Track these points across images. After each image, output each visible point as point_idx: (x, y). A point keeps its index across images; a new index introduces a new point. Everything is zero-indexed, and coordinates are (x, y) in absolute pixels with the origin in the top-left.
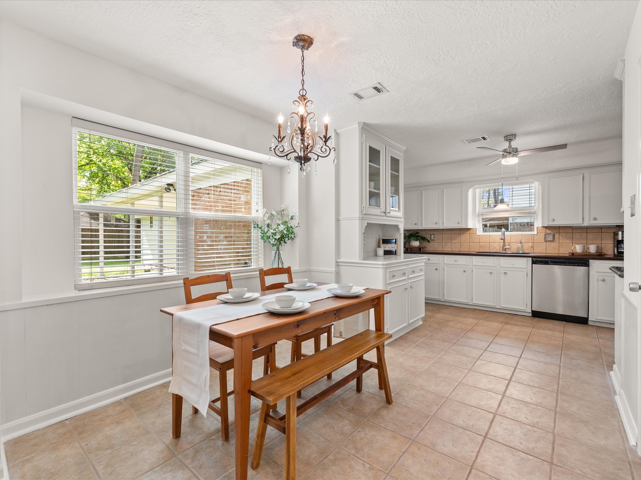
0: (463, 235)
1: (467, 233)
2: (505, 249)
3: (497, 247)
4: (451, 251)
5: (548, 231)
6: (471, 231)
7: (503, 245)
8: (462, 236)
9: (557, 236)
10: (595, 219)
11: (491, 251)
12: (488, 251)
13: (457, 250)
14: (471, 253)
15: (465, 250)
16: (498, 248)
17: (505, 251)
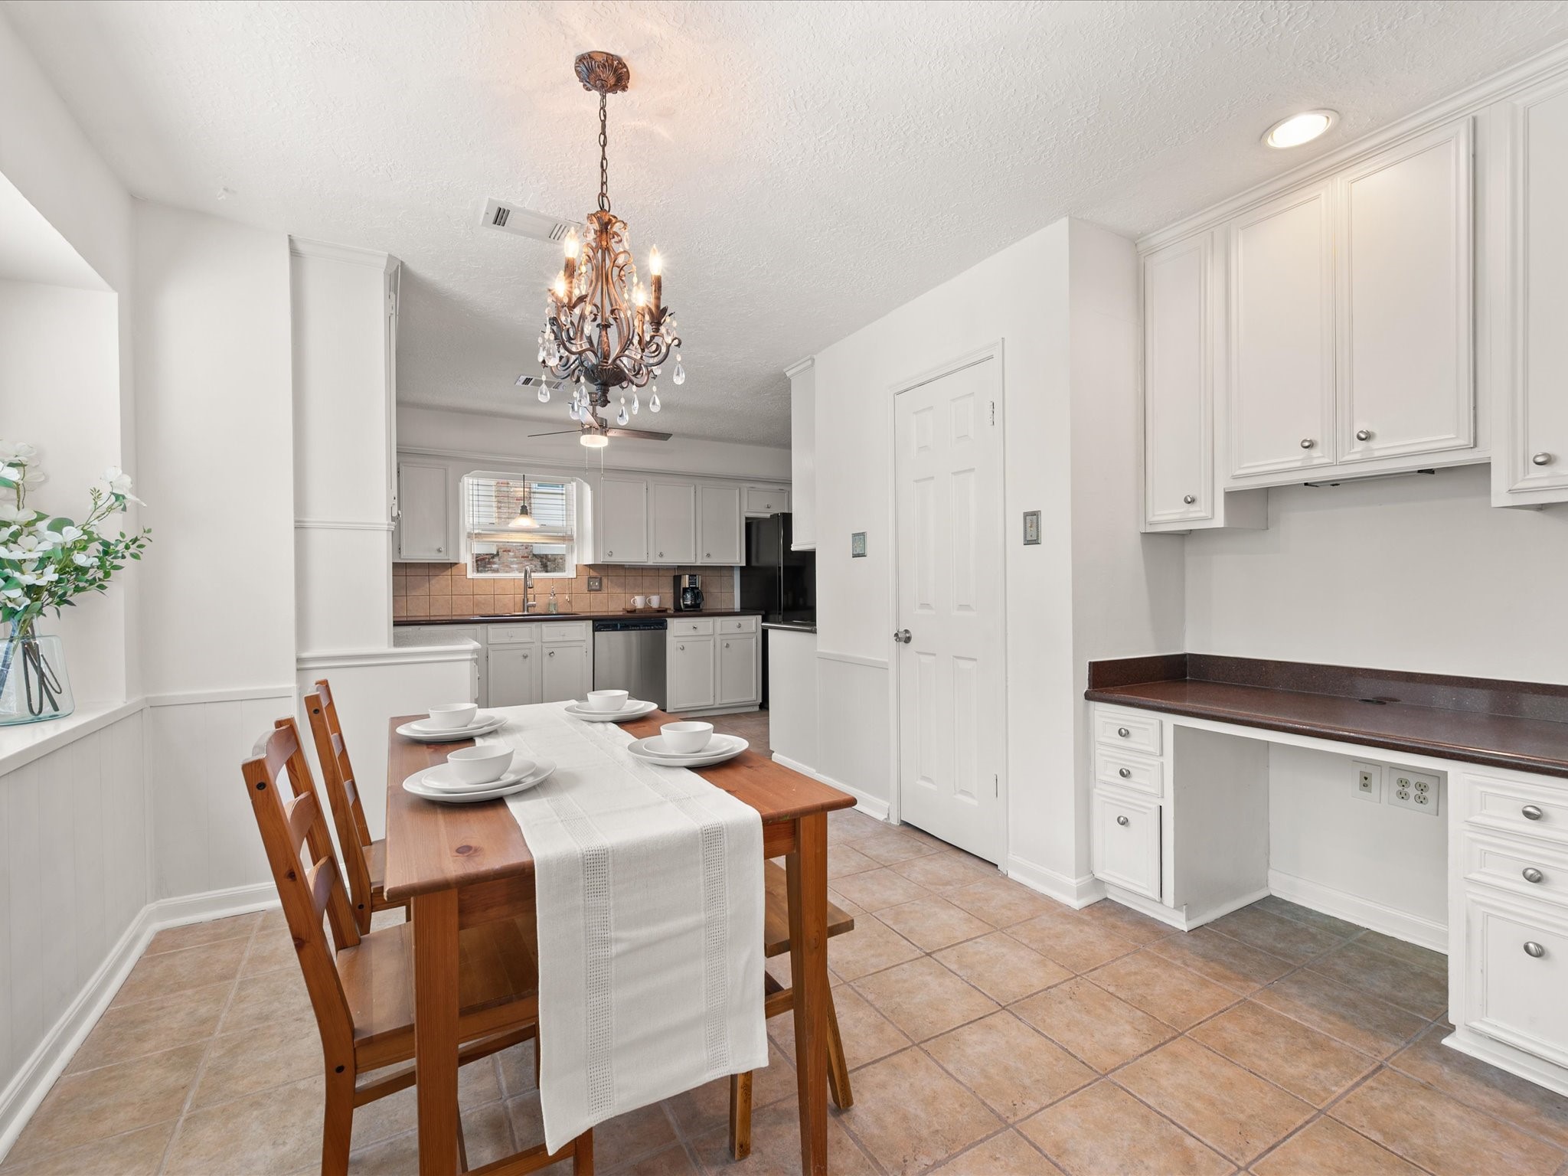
0: (437, 578)
1: (445, 573)
2: (528, 607)
3: (509, 605)
4: (407, 617)
5: (593, 573)
6: (454, 570)
7: (524, 600)
8: (433, 582)
9: (605, 581)
10: (661, 555)
11: (497, 612)
12: (492, 612)
13: (423, 614)
14: (454, 618)
15: (440, 611)
16: (511, 605)
17: (528, 611)
